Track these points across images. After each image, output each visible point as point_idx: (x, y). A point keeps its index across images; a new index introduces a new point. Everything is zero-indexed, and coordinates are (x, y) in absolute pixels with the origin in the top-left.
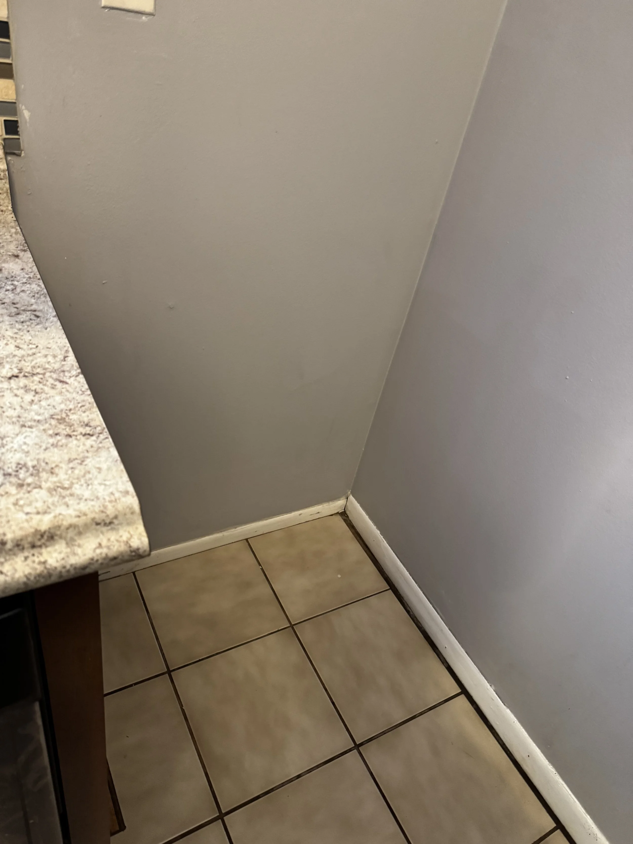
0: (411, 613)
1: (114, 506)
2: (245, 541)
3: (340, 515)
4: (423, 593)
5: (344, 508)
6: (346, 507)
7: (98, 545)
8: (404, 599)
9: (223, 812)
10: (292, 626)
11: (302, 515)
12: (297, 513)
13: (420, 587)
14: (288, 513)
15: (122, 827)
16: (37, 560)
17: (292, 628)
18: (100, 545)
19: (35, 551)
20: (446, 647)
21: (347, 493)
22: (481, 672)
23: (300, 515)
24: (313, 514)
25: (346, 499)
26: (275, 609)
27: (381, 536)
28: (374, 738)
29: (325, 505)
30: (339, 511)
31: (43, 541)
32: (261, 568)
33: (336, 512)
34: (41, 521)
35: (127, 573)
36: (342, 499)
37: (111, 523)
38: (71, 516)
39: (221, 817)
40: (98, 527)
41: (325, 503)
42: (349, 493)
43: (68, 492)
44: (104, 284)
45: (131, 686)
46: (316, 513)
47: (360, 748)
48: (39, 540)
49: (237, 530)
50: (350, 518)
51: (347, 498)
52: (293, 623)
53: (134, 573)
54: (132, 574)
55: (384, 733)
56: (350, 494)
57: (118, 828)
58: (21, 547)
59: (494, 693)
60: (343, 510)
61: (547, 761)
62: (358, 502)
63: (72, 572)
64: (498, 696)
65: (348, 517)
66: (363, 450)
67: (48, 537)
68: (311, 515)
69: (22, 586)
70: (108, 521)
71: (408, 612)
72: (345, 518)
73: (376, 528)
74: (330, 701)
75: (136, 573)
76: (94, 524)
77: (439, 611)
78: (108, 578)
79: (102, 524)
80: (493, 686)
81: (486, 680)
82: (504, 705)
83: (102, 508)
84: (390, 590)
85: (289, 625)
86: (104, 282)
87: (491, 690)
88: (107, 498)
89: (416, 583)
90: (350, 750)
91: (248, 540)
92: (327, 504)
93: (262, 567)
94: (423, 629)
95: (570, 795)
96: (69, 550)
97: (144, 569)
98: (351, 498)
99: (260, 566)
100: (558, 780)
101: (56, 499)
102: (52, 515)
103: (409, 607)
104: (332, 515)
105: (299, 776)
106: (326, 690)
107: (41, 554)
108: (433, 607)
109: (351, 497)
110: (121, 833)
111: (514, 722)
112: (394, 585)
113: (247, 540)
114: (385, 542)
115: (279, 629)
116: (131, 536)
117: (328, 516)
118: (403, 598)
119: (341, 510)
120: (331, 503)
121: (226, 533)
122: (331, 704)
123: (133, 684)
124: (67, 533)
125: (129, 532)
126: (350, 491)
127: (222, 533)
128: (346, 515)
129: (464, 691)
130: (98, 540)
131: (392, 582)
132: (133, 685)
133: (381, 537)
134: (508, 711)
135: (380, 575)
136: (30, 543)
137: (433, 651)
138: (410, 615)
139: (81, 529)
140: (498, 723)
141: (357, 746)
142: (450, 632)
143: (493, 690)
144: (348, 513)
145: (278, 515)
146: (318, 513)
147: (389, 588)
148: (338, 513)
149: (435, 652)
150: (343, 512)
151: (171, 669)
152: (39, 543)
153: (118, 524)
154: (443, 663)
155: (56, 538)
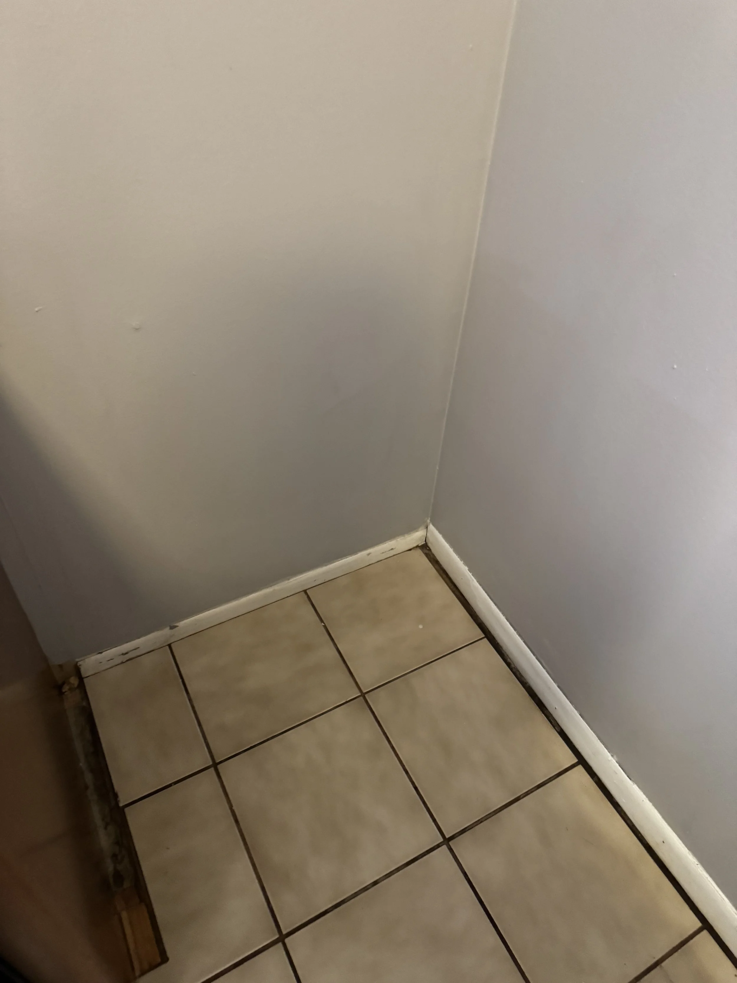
0: (513, 666)
2: (303, 592)
3: (420, 549)
4: (524, 642)
5: (425, 539)
6: (427, 538)
8: (503, 649)
9: (284, 932)
10: (363, 695)
11: (371, 555)
12: (364, 553)
13: (519, 635)
14: (352, 554)
15: (164, 959)
17: (363, 697)
20: (556, 708)
21: (426, 521)
22: (599, 739)
23: (369, 554)
24: (385, 552)
25: (425, 529)
26: (342, 676)
27: (469, 573)
28: (468, 829)
29: (398, 539)
30: (419, 544)
32: (323, 625)
33: (415, 545)
35: (162, 646)
36: (420, 529)
39: (282, 939)
41: (399, 537)
42: (429, 521)
44: (37, 311)
45: (170, 785)
46: (389, 550)
47: (451, 843)
49: (291, 582)
50: (433, 550)
51: (427, 528)
52: (364, 691)
53: (170, 646)
54: (167, 647)
55: (480, 822)
56: (430, 523)
57: (159, 960)
59: (617, 765)
60: (424, 542)
61: (686, 849)
62: (440, 533)
64: (622, 769)
65: (430, 550)
68: (383, 553)
71: (509, 664)
72: (427, 552)
73: (463, 563)
74: (411, 785)
75: (172, 645)
77: (544, 665)
78: (139, 654)
80: (615, 756)
81: (607, 749)
82: (630, 779)
84: (485, 639)
85: (360, 694)
86: (36, 309)
87: (613, 762)
89: (515, 630)
90: (438, 846)
91: (308, 591)
92: (402, 538)
93: (324, 623)
94: (527, 685)
95: (717, 891)
97: (182, 639)
98: (431, 527)
99: (322, 623)
100: (701, 872)
103: (510, 658)
104: (410, 550)
105: (375, 883)
106: (407, 772)
108: (537, 658)
110: (163, 966)
111: (643, 801)
112: (490, 632)
113: (305, 591)
114: (475, 580)
115: (348, 700)
117: (406, 552)
118: (501, 647)
119: (421, 543)
120: (406, 536)
121: (276, 587)
122: (413, 789)
123: (173, 783)
126: (429, 519)
127: (272, 587)
128: (428, 548)
129: (582, 761)
131: (488, 629)
132: (173, 785)
133: (469, 575)
134: (635, 788)
135: (472, 620)
137: (541, 712)
138: (511, 669)
140: (624, 801)
141: (447, 841)
142: (559, 690)
143: (615, 762)
144: (429, 545)
146: (392, 549)
147: (484, 636)
148: (417, 546)
149: (543, 713)
150: (424, 544)
151: (218, 761)
154: (554, 727)
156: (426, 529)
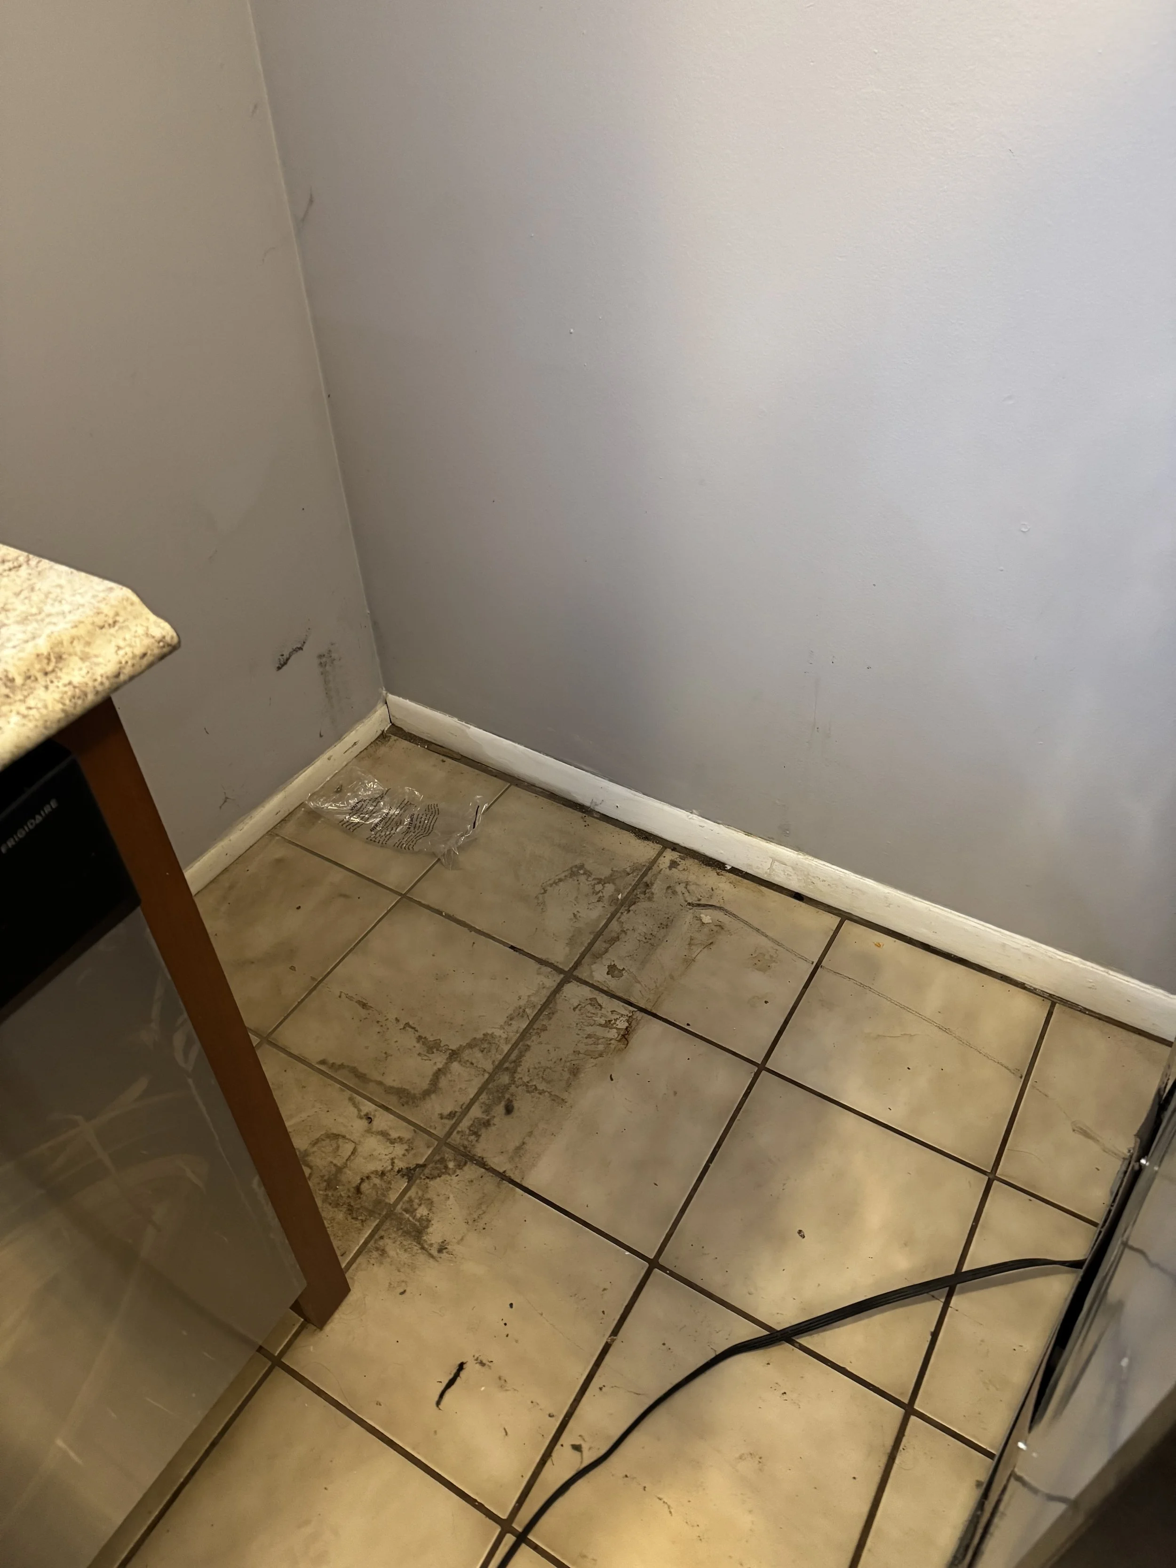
1: (107, 604)
3: (389, 733)
5: (389, 720)
6: (391, 717)
7: (116, 648)
10: (404, 896)
11: (333, 758)
12: (323, 758)
14: (309, 764)
16: (60, 684)
17: (406, 898)
18: (119, 648)
19: (51, 676)
20: (617, 807)
21: (381, 694)
23: (330, 759)
24: (349, 750)
25: (384, 704)
27: (461, 723)
29: (357, 728)
30: (385, 728)
31: (52, 664)
33: (381, 731)
34: (36, 646)
36: (378, 708)
37: (115, 622)
38: (67, 629)
40: (104, 630)
41: (357, 725)
42: (384, 692)
43: (43, 615)
46: (353, 746)
47: (574, 974)
48: (48, 664)
50: (408, 729)
51: (386, 702)
52: (403, 893)
56: (387, 693)
58: (33, 678)
59: (701, 818)
60: (389, 724)
62: (405, 697)
63: (107, 684)
64: (707, 819)
65: (402, 729)
66: (369, 614)
67: (56, 658)
68: (346, 752)
69: (62, 715)
70: (111, 621)
72: (400, 734)
76: (97, 629)
79: (106, 626)
80: (694, 811)
81: (683, 809)
82: (719, 824)
83: (95, 610)
84: (513, 786)
85: (400, 897)
87: (696, 820)
88: (93, 601)
89: (539, 752)
90: (562, 983)
92: (360, 725)
96: (87, 664)
101: (35, 625)
102: (44, 636)
104: (376, 740)
107: (59, 678)
108: (575, 766)
109: (391, 698)
112: (513, 777)
115: (389, 909)
116: (147, 628)
119: (387, 726)
124: (74, 647)
125: (142, 625)
126: (384, 689)
128: (398, 729)
129: (666, 845)
130: (113, 644)
131: (509, 774)
136: (40, 671)
139: (87, 639)
140: (722, 852)
141: (569, 974)
142: (611, 783)
144: (399, 724)
145: (295, 774)
146: (355, 744)
147: (509, 784)
148: (385, 732)
150: (390, 726)
152: (50, 668)
153: (124, 621)
155: (64, 656)
156: (385, 706)
